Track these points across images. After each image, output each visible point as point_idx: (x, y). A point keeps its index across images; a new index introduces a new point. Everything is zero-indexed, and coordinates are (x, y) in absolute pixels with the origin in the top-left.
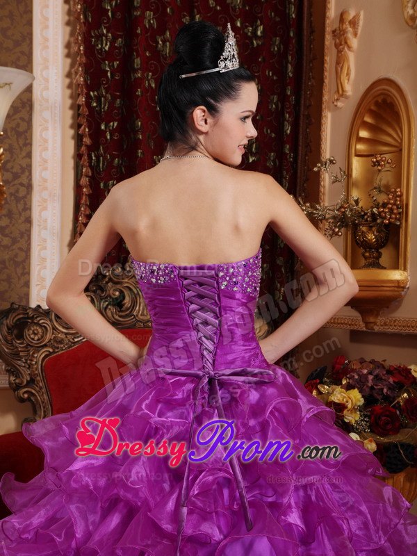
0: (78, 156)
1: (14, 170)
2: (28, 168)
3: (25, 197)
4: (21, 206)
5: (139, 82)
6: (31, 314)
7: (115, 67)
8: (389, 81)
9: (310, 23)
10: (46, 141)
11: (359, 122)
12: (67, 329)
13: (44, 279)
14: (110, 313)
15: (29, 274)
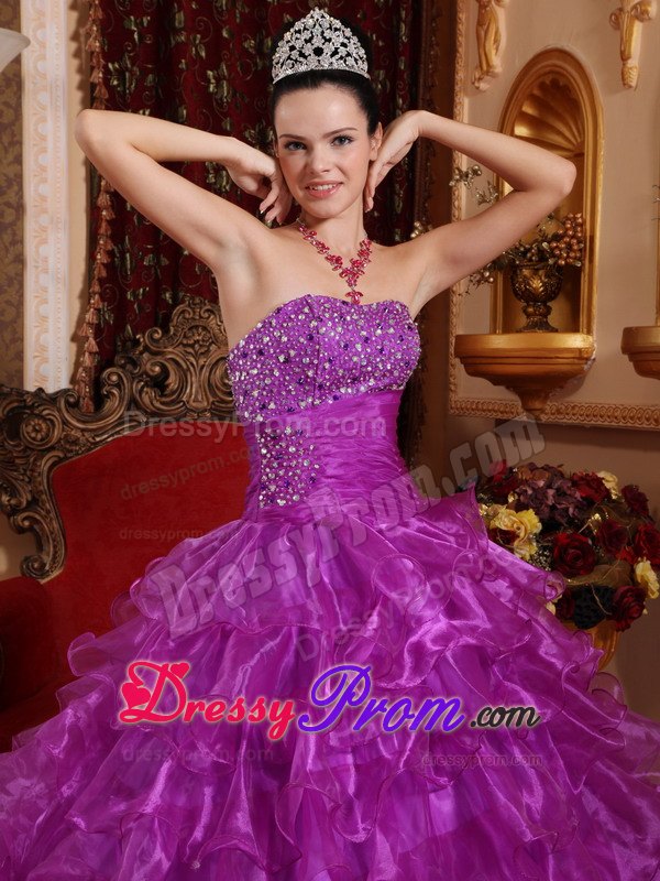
2: (18, 180)
3: (13, 224)
4: (8, 238)
5: (182, 49)
6: (29, 401)
7: (145, 24)
8: (563, 54)
10: (43, 138)
11: (515, 113)
12: (84, 422)
13: (44, 349)
14: (148, 397)
15: (22, 340)
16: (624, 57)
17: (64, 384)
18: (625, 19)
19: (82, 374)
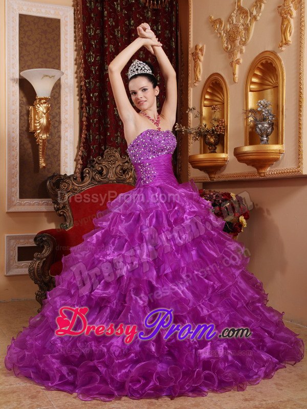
0: (81, 108)
1: (53, 115)
2: (59, 114)
3: (58, 126)
4: (56, 131)
6: (62, 178)
7: (96, 69)
8: (218, 74)
9: (181, 50)
10: (67, 102)
11: (205, 92)
12: (78, 184)
13: (66, 163)
14: (97, 177)
15: (60, 161)
16: (234, 74)
17: (72, 173)
18: (234, 64)
19: (77, 170)
